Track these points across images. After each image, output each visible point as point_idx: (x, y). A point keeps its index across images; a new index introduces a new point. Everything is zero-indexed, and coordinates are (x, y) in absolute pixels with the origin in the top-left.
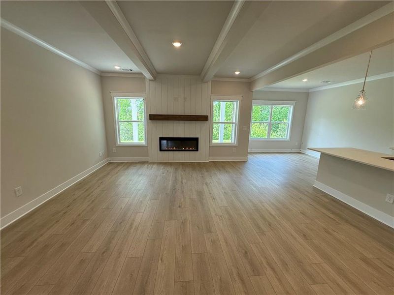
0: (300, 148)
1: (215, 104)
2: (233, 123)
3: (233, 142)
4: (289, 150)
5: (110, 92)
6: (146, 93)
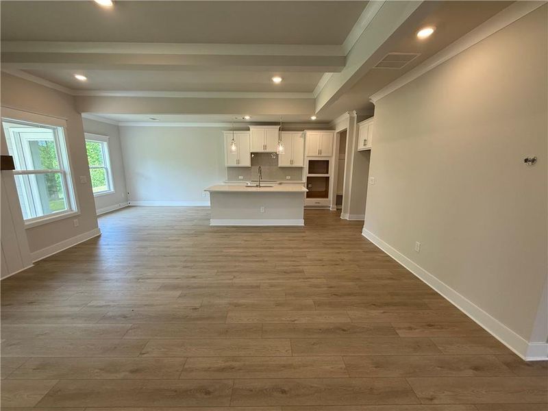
0: (127, 201)
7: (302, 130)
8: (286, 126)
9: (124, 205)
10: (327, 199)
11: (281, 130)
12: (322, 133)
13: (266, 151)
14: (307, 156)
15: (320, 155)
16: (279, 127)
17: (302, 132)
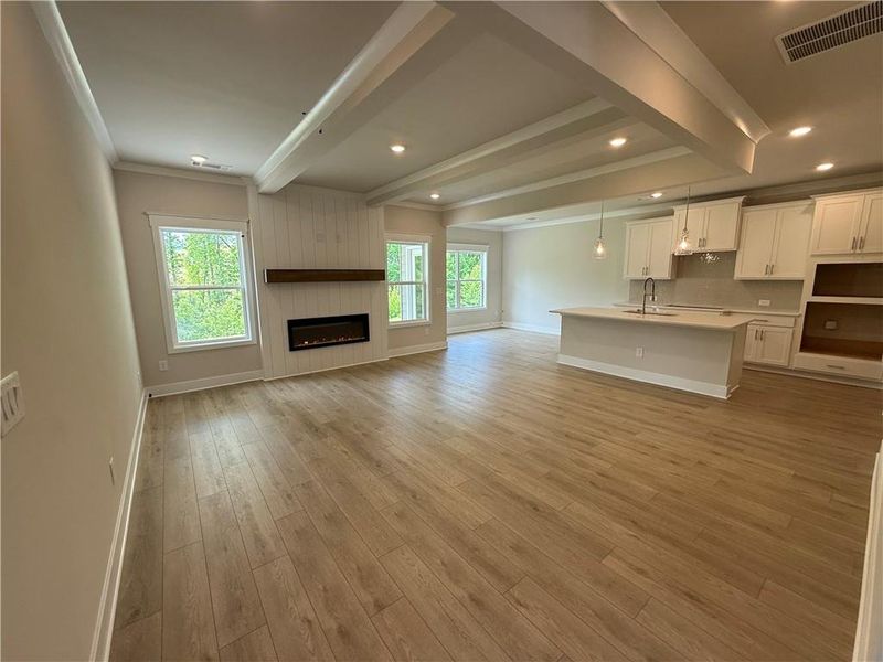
0: (501, 320)
1: (391, 248)
2: (412, 283)
3: (415, 318)
4: (487, 325)
5: (145, 213)
6: (249, 222)
7: (806, 197)
8: (757, 196)
9: (495, 325)
10: (877, 363)
11: (746, 204)
12: (872, 197)
13: (703, 250)
14: (813, 256)
15: (858, 251)
16: (741, 199)
17: (808, 202)
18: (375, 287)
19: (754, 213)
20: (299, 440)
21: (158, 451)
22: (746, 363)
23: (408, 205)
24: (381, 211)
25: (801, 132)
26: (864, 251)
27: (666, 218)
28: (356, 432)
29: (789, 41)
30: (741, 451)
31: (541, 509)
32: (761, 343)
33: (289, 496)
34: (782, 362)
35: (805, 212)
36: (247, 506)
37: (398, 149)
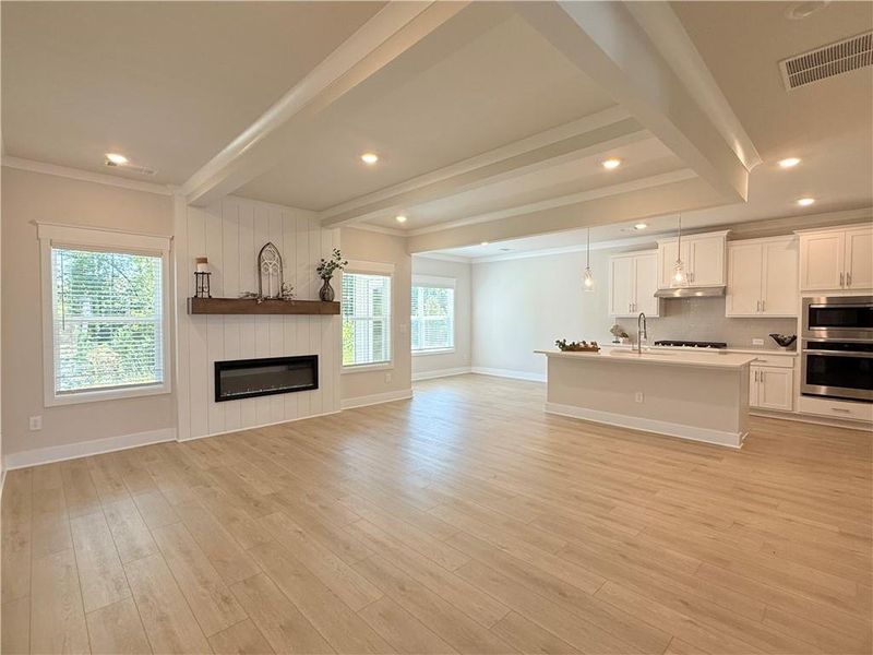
0: (470, 365)
3: (371, 360)
4: (455, 371)
5: (32, 222)
6: (172, 239)
7: (788, 232)
8: (739, 231)
9: (463, 370)
11: (731, 238)
12: (854, 233)
13: (692, 285)
14: (802, 292)
15: (846, 287)
16: (725, 233)
17: (791, 237)
18: (327, 322)
19: (741, 248)
20: (234, 519)
21: (22, 544)
22: (753, 409)
23: (368, 228)
24: (338, 231)
25: (790, 163)
26: (852, 287)
27: (649, 252)
28: (312, 504)
29: (792, 67)
30: (775, 507)
31: (568, 594)
32: (762, 385)
33: (226, 600)
34: (786, 407)
35: (789, 248)
36: (162, 619)
37: (370, 159)
